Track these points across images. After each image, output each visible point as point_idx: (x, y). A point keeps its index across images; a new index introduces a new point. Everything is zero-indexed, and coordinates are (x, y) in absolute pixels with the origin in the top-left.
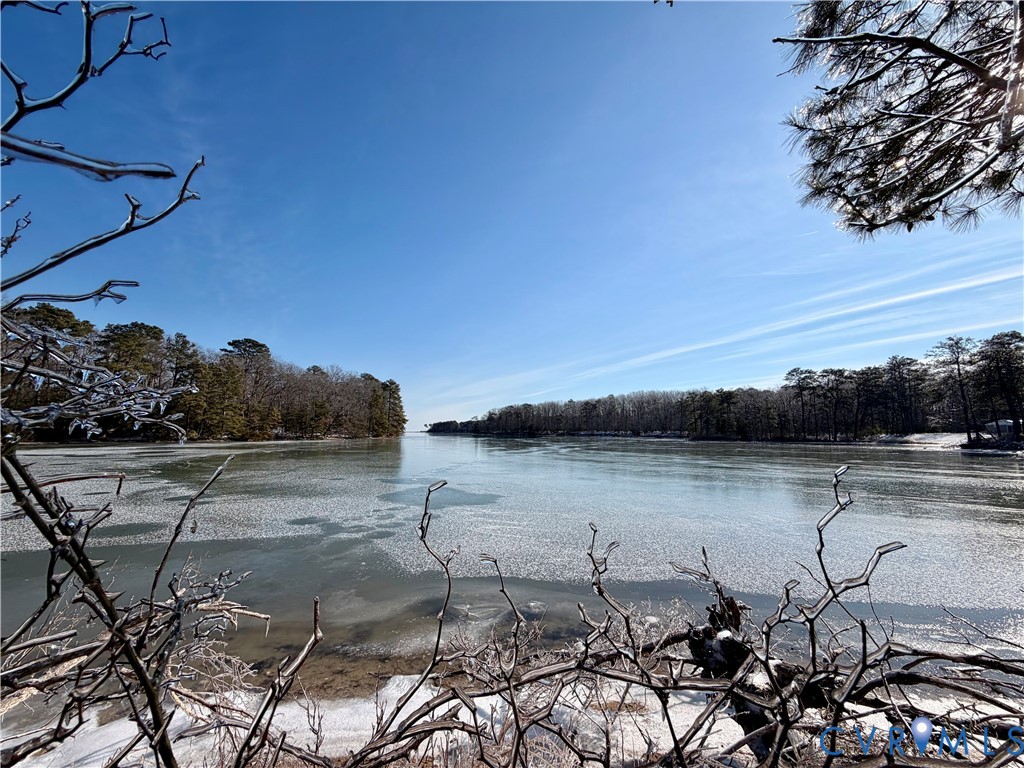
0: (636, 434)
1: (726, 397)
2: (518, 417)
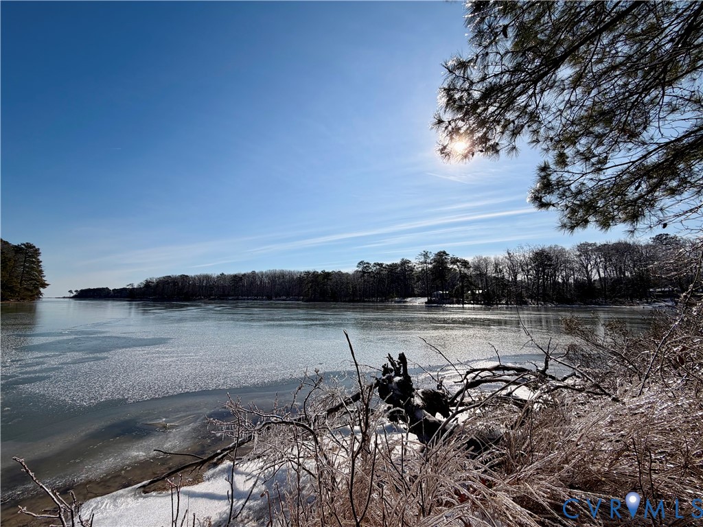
0: (270, 298)
1: (326, 275)
2: (174, 285)
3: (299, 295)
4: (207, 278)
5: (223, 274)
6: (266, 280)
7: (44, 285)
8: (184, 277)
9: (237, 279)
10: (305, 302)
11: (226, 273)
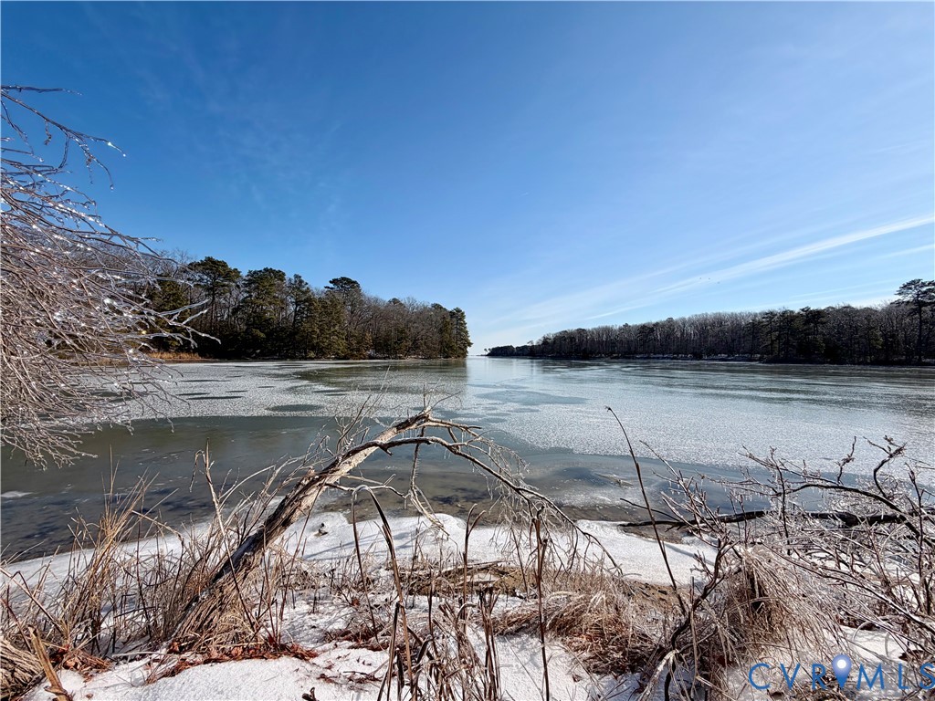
0: (698, 356)
1: (813, 317)
3: (752, 352)
4: (607, 330)
5: (626, 325)
6: (691, 331)
7: (470, 344)
8: (581, 331)
9: (646, 331)
10: (766, 363)
11: (630, 324)
